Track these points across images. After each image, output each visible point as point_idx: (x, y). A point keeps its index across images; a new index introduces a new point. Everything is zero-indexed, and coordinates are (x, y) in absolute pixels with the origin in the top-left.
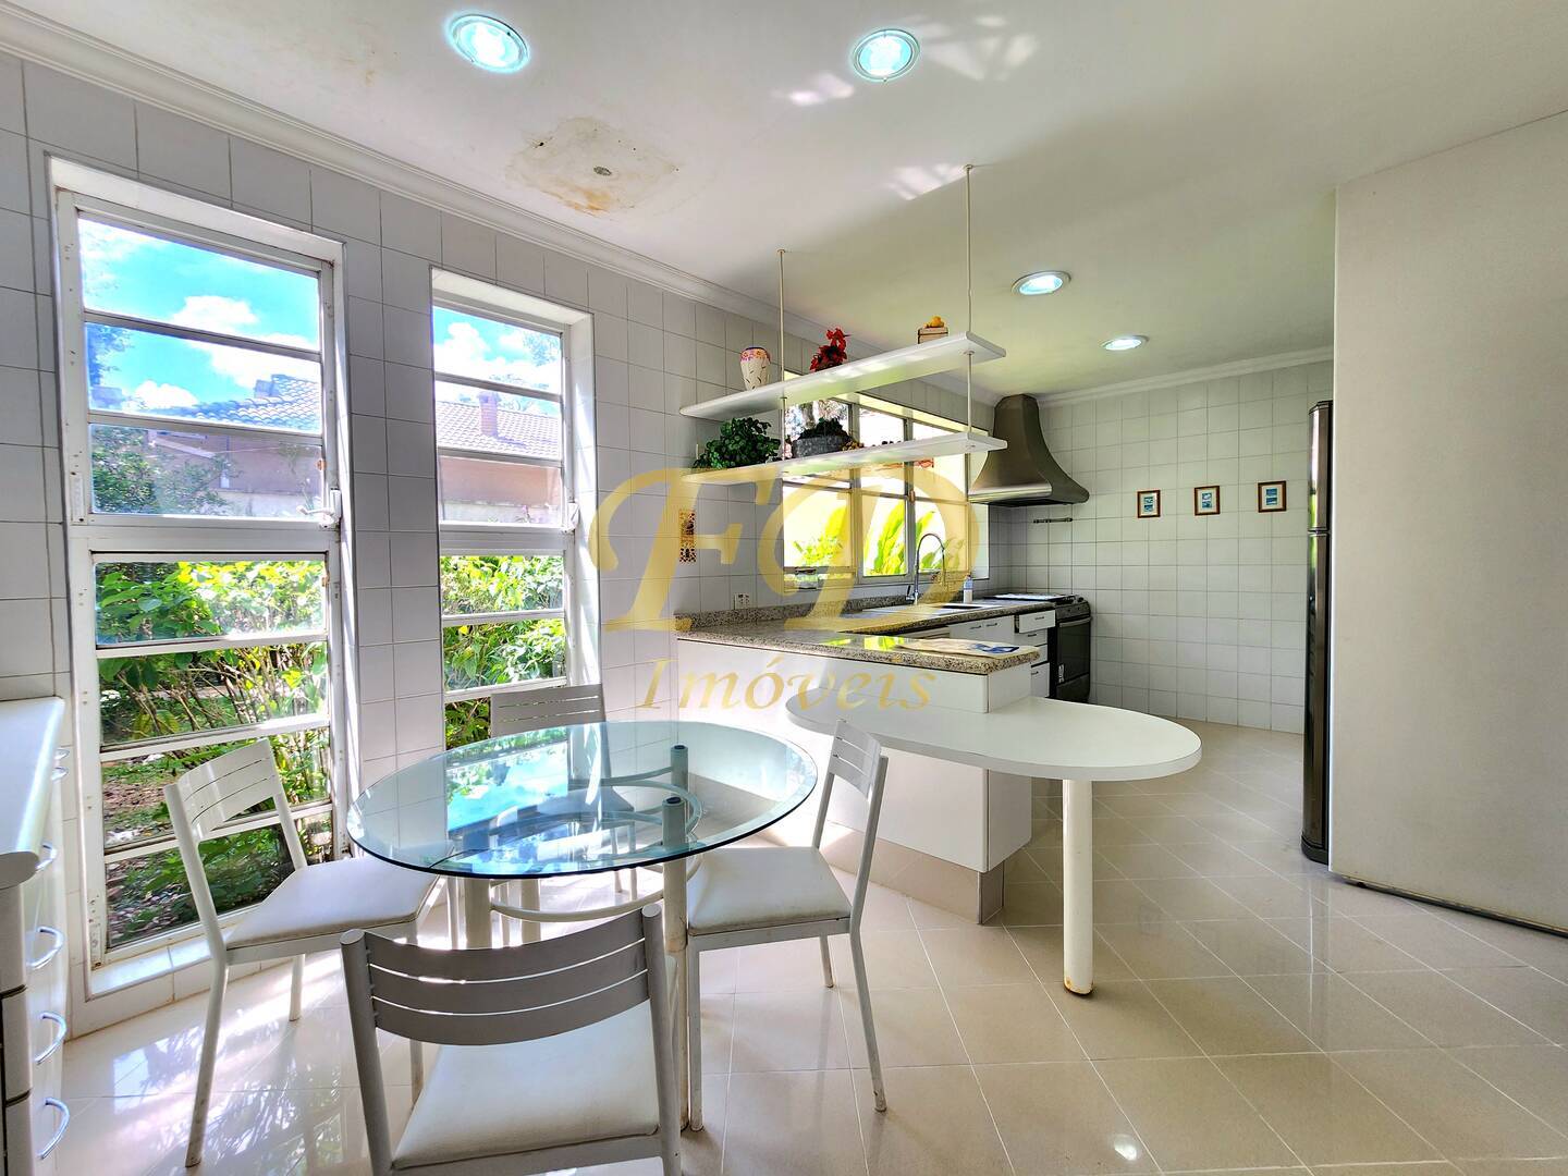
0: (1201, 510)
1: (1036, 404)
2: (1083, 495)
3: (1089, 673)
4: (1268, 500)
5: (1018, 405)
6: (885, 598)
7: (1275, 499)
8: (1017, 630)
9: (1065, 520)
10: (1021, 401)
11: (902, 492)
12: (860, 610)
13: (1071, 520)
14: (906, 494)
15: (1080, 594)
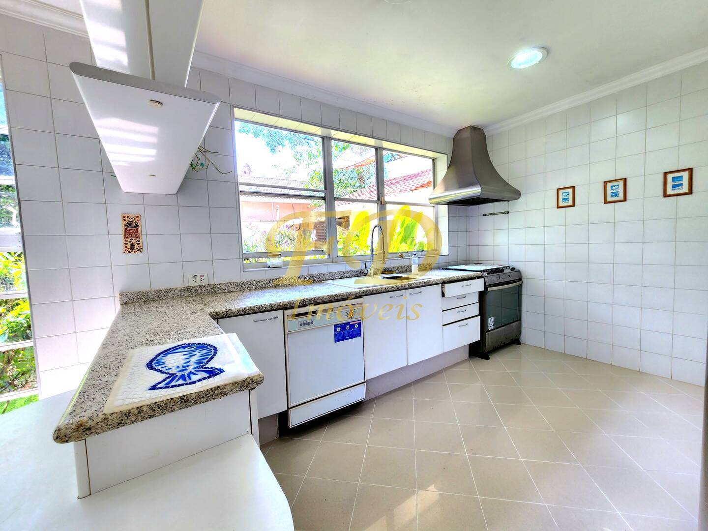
0: (609, 199)
1: (484, 134)
2: (517, 194)
3: (520, 320)
4: (674, 187)
5: (467, 135)
6: (348, 272)
7: (681, 185)
8: (443, 295)
9: (504, 213)
10: (469, 131)
11: (375, 199)
12: (320, 281)
13: (508, 213)
14: (378, 199)
15: (513, 264)
